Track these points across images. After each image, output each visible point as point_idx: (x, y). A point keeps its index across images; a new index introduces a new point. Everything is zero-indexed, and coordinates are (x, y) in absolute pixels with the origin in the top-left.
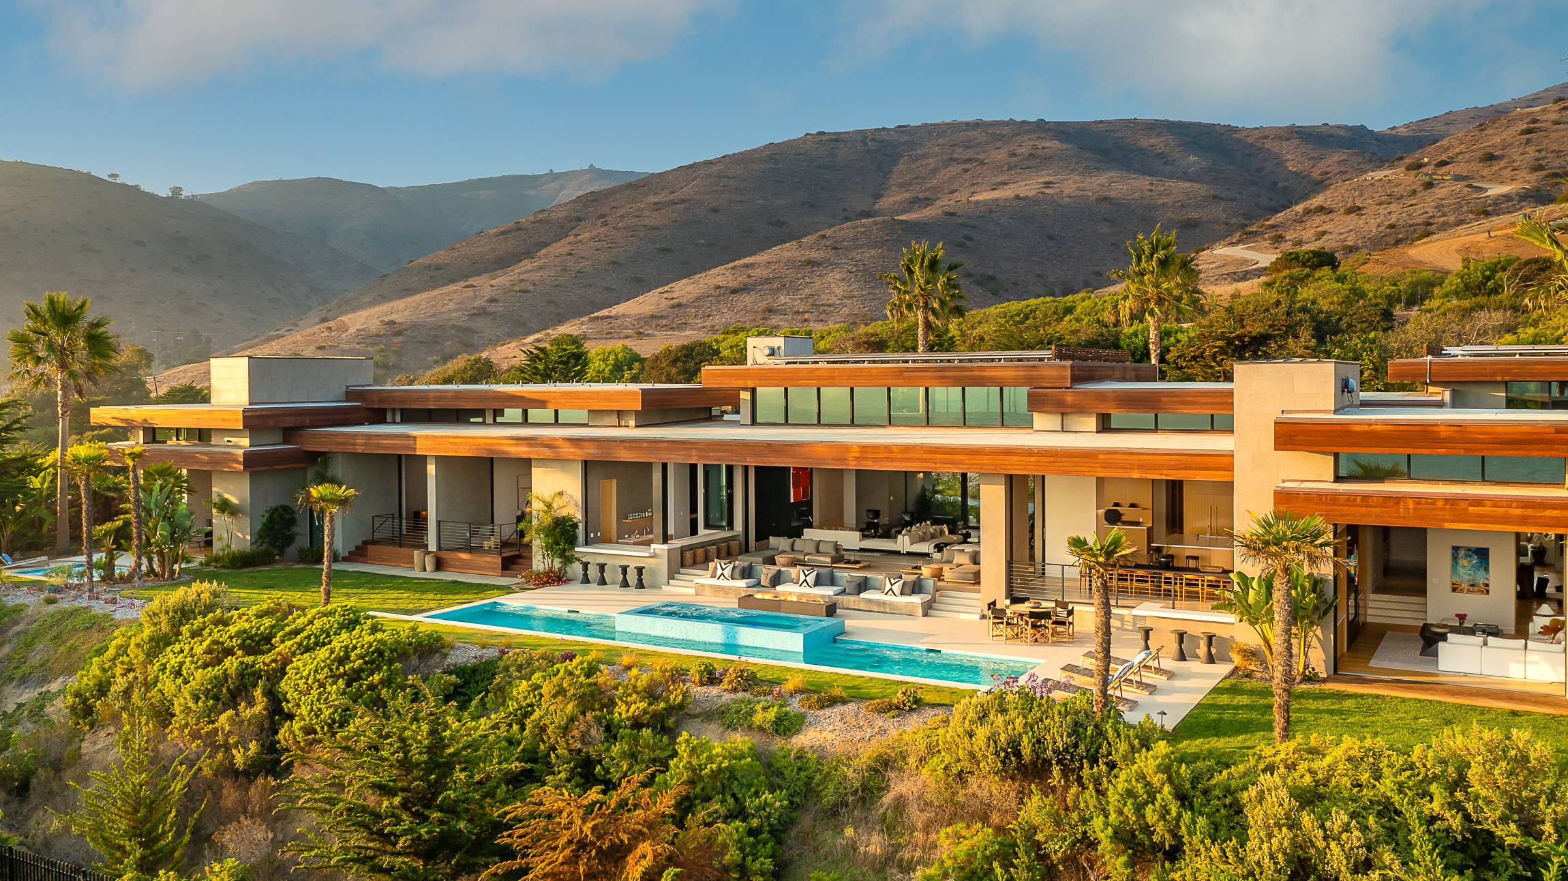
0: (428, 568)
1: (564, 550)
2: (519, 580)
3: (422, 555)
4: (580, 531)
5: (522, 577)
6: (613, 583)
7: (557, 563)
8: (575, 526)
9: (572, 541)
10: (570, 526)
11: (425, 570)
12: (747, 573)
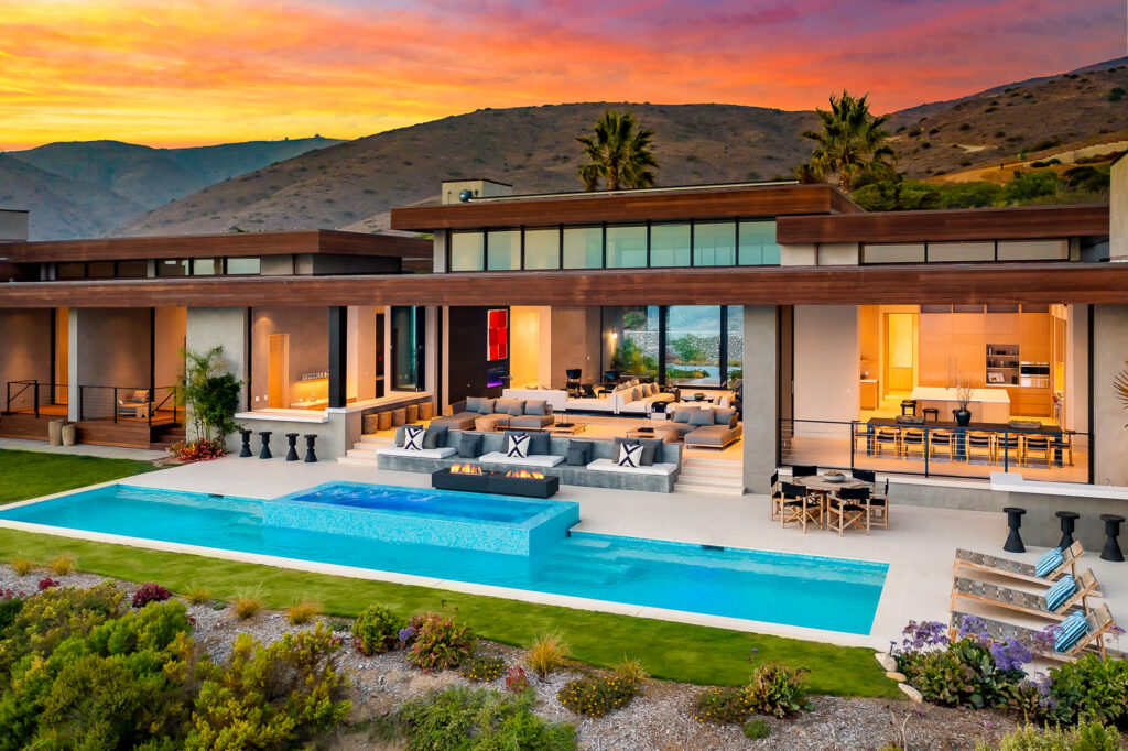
0: (65, 441)
1: (222, 417)
2: (168, 453)
3: (58, 427)
4: (242, 395)
5: (172, 450)
6: (280, 455)
7: (214, 433)
8: (236, 388)
9: (232, 406)
10: (229, 388)
11: (62, 444)
12: (441, 440)
